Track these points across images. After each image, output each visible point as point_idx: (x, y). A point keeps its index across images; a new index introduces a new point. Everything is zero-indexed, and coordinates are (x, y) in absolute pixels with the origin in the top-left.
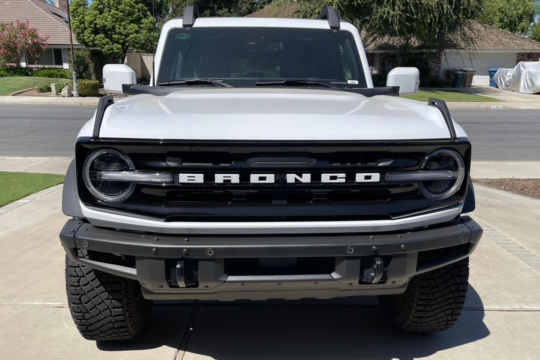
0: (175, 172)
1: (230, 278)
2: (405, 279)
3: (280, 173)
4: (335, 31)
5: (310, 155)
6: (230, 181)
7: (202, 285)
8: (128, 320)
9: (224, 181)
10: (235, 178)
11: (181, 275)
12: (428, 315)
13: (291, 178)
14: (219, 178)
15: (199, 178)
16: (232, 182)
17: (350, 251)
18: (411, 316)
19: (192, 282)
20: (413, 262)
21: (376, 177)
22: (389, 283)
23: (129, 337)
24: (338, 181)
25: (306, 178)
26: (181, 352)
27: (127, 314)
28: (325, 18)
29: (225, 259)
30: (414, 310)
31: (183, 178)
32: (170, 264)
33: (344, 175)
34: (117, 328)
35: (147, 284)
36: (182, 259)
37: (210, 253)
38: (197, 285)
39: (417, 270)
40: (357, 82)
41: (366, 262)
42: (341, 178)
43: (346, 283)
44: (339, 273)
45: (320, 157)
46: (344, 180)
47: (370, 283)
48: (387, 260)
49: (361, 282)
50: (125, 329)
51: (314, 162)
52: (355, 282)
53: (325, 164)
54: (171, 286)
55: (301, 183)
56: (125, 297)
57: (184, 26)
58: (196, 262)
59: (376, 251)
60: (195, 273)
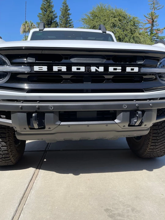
0: (31, 65)
1: (62, 123)
2: (149, 124)
3: (88, 65)
4: (104, 33)
5: (103, 57)
6: (61, 70)
7: (47, 128)
8: (10, 153)
9: (58, 70)
10: (64, 69)
11: (35, 120)
12: (157, 147)
13: (93, 69)
14: (55, 69)
15: (45, 69)
16: (62, 71)
17: (125, 107)
18: (148, 149)
19: (42, 126)
20: (155, 115)
21: (136, 69)
22: (143, 126)
23: (12, 164)
24: (117, 71)
25: (101, 69)
27: (9, 150)
28: (100, 29)
29: (59, 112)
30: (149, 145)
31: (36, 68)
32: (29, 115)
33: (120, 68)
34: (4, 158)
35: (18, 129)
36: (36, 112)
37: (51, 108)
38: (44, 128)
39: (156, 120)
41: (133, 113)
42: (119, 69)
43: (122, 125)
44: (119, 120)
46: (120, 71)
47: (134, 126)
48: (143, 112)
49: (129, 125)
50: (9, 159)
52: (127, 124)
53: (111, 62)
54: (31, 129)
55: (98, 72)
57: (39, 30)
58: (43, 113)
59: (138, 107)
60: (43, 121)
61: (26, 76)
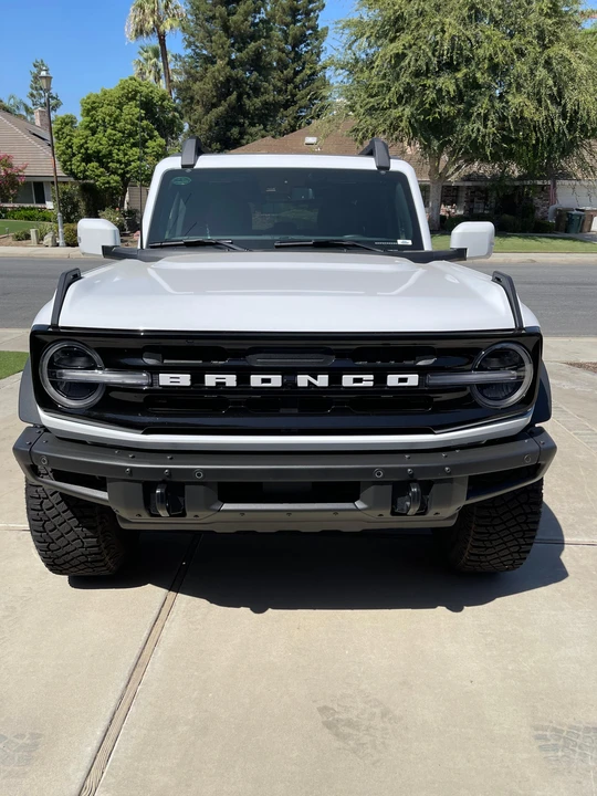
0: (154, 371)
1: (226, 506)
2: (453, 509)
3: (289, 373)
4: (383, 172)
5: (328, 352)
6: (224, 383)
7: (190, 514)
8: (105, 552)
9: (217, 383)
10: (231, 380)
11: (162, 502)
12: (487, 552)
13: (303, 380)
14: (210, 380)
15: (185, 380)
16: (226, 385)
17: (379, 474)
18: (467, 554)
19: (177, 510)
20: (462, 489)
21: (413, 380)
22: (431, 514)
23: (107, 573)
24: (363, 384)
25: (322, 381)
26: (172, 594)
27: (103, 545)
28: (370, 153)
29: (219, 483)
30: (469, 546)
31: (165, 379)
32: (148, 488)
33: (371, 377)
34: (91, 562)
35: (122, 512)
36: (164, 482)
37: (199, 475)
38: (184, 515)
39: (467, 499)
40: (410, 242)
41: (399, 488)
42: (368, 380)
43: (374, 514)
44: (365, 502)
45: (340, 354)
46: (371, 384)
47: (405, 515)
48: (426, 487)
49: (393, 513)
50: (102, 564)
51: (332, 361)
52: (387, 513)
53: (347, 363)
54: (152, 515)
55: (316, 386)
56: (100, 523)
57: (183, 166)
58: (182, 485)
59: (412, 476)
60: (181, 499)
61: (139, 399)
